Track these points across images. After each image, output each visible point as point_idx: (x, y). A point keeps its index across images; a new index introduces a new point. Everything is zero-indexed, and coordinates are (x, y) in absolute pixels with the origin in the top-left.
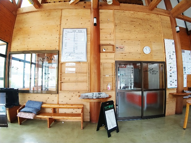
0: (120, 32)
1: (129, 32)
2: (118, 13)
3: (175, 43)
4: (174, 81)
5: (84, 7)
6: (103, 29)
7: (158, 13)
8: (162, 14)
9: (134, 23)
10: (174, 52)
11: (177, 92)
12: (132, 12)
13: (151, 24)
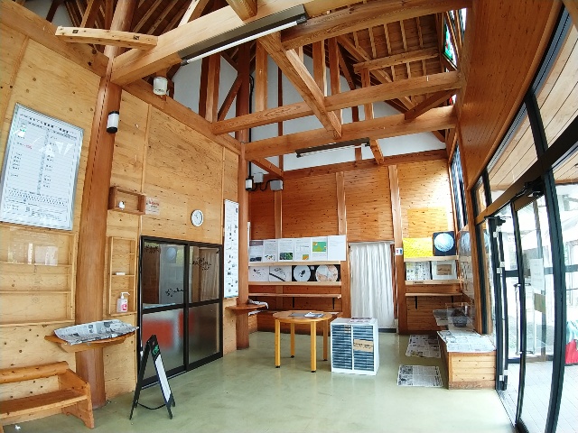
0: (156, 166)
1: (172, 171)
2: (158, 116)
3: (240, 211)
4: (234, 283)
5: (90, 64)
6: (121, 146)
7: (224, 143)
8: (229, 146)
9: (183, 151)
10: (236, 227)
11: (237, 304)
12: (183, 126)
13: (209, 164)
